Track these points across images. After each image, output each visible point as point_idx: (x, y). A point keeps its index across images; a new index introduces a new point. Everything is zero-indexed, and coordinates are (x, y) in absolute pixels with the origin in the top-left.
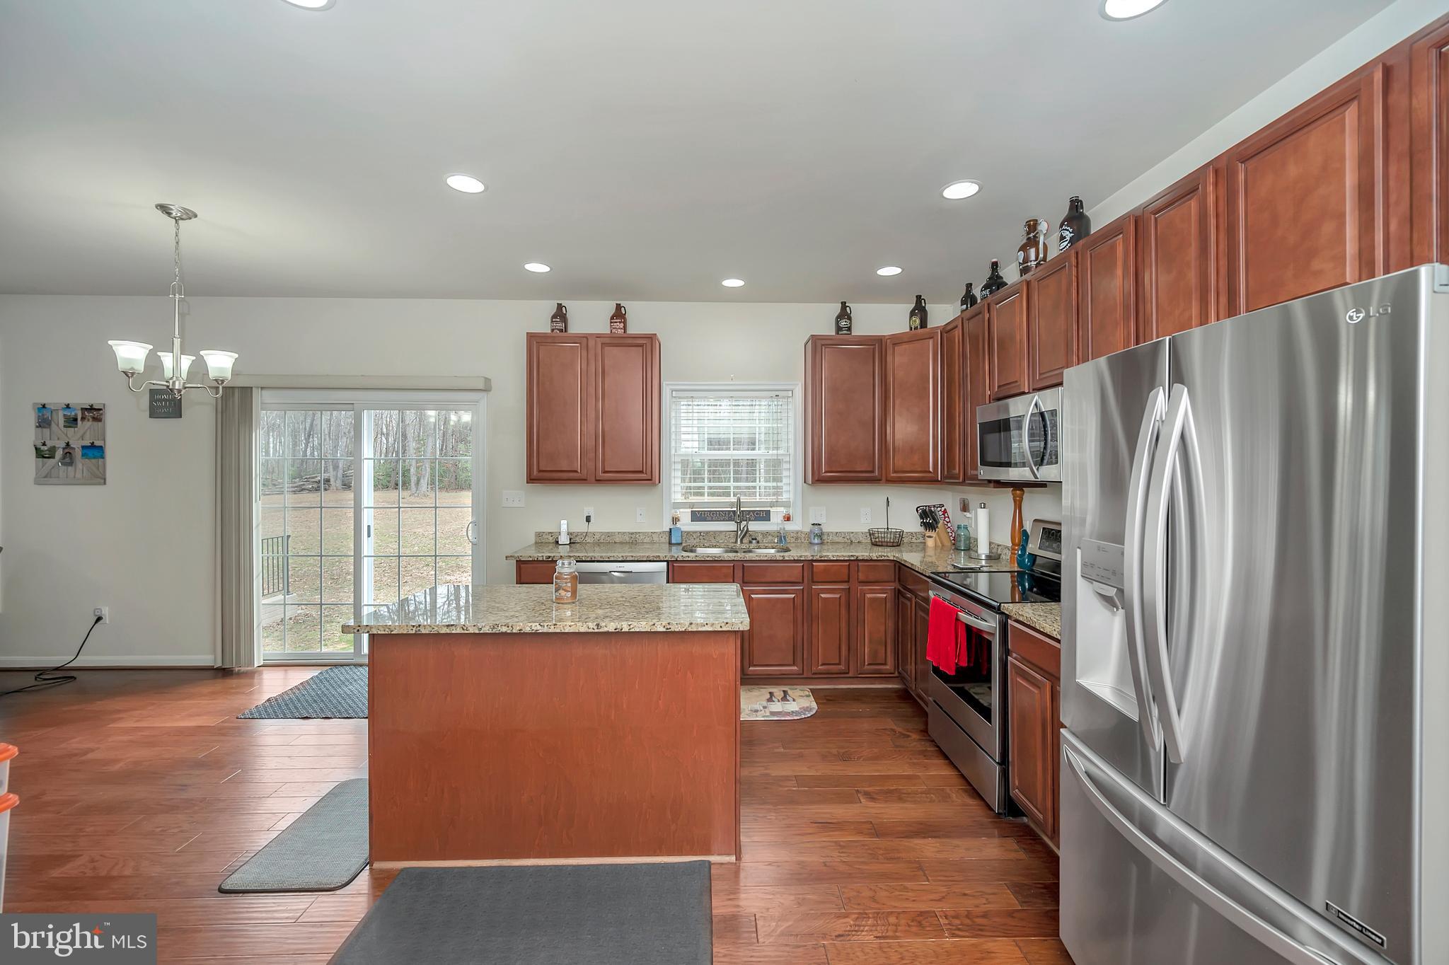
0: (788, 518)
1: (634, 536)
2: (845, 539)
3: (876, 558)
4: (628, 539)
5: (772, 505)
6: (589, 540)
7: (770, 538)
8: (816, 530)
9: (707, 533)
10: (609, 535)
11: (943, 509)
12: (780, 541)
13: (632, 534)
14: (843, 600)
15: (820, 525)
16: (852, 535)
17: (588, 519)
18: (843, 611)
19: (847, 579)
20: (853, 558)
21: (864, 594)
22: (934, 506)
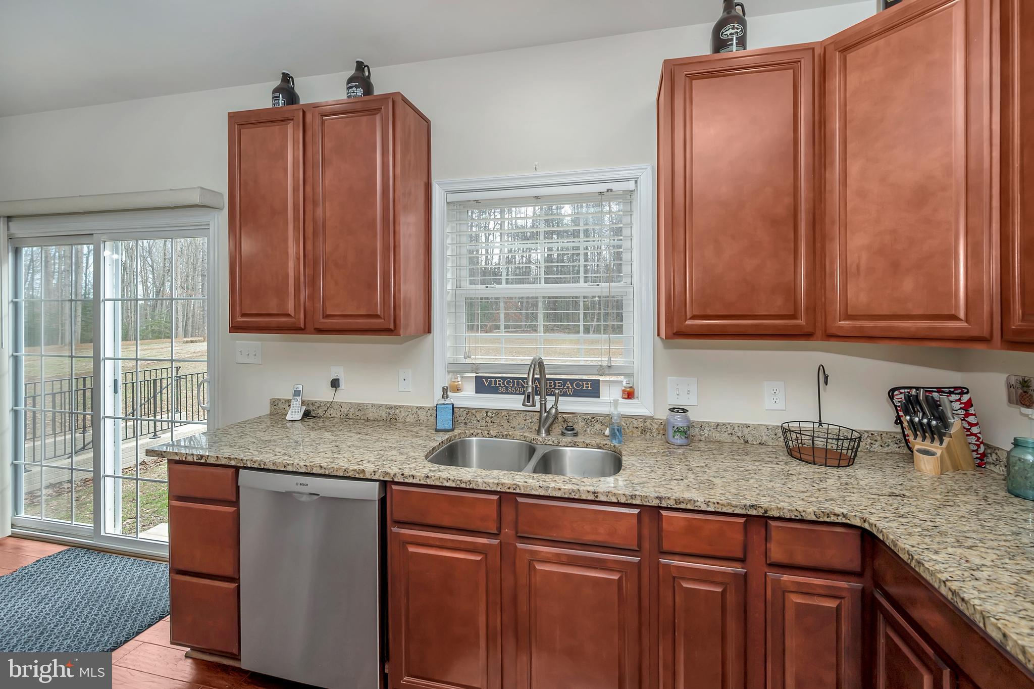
0: (629, 395)
1: (392, 412)
2: (734, 438)
3: (814, 518)
4: (384, 415)
5: (608, 369)
6: (334, 413)
7: (598, 426)
8: (678, 420)
9: (498, 412)
10: (360, 407)
11: (965, 398)
12: (613, 435)
13: (390, 408)
14: (731, 598)
15: (684, 411)
16: (746, 431)
17: (335, 384)
18: (733, 627)
19: (740, 555)
20: (754, 512)
21: (784, 592)
22: (940, 390)
